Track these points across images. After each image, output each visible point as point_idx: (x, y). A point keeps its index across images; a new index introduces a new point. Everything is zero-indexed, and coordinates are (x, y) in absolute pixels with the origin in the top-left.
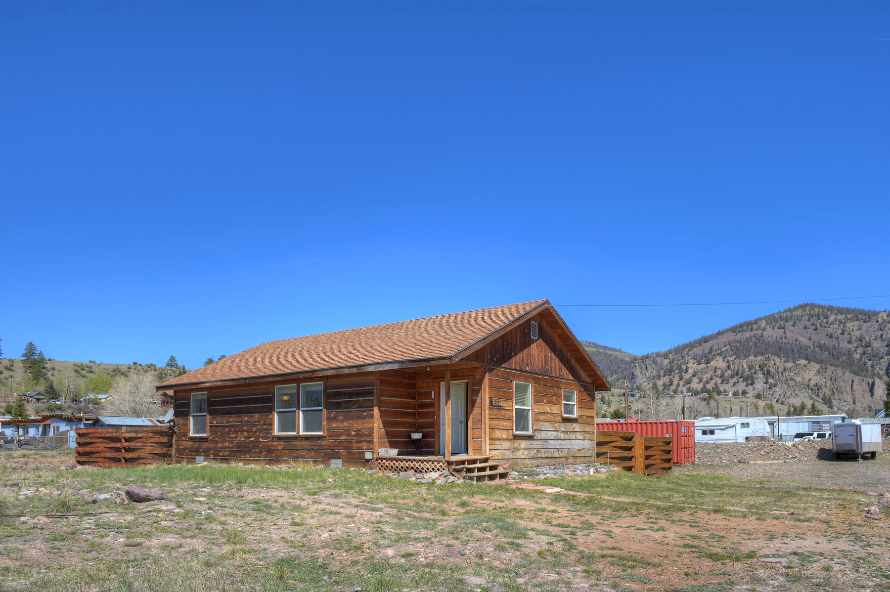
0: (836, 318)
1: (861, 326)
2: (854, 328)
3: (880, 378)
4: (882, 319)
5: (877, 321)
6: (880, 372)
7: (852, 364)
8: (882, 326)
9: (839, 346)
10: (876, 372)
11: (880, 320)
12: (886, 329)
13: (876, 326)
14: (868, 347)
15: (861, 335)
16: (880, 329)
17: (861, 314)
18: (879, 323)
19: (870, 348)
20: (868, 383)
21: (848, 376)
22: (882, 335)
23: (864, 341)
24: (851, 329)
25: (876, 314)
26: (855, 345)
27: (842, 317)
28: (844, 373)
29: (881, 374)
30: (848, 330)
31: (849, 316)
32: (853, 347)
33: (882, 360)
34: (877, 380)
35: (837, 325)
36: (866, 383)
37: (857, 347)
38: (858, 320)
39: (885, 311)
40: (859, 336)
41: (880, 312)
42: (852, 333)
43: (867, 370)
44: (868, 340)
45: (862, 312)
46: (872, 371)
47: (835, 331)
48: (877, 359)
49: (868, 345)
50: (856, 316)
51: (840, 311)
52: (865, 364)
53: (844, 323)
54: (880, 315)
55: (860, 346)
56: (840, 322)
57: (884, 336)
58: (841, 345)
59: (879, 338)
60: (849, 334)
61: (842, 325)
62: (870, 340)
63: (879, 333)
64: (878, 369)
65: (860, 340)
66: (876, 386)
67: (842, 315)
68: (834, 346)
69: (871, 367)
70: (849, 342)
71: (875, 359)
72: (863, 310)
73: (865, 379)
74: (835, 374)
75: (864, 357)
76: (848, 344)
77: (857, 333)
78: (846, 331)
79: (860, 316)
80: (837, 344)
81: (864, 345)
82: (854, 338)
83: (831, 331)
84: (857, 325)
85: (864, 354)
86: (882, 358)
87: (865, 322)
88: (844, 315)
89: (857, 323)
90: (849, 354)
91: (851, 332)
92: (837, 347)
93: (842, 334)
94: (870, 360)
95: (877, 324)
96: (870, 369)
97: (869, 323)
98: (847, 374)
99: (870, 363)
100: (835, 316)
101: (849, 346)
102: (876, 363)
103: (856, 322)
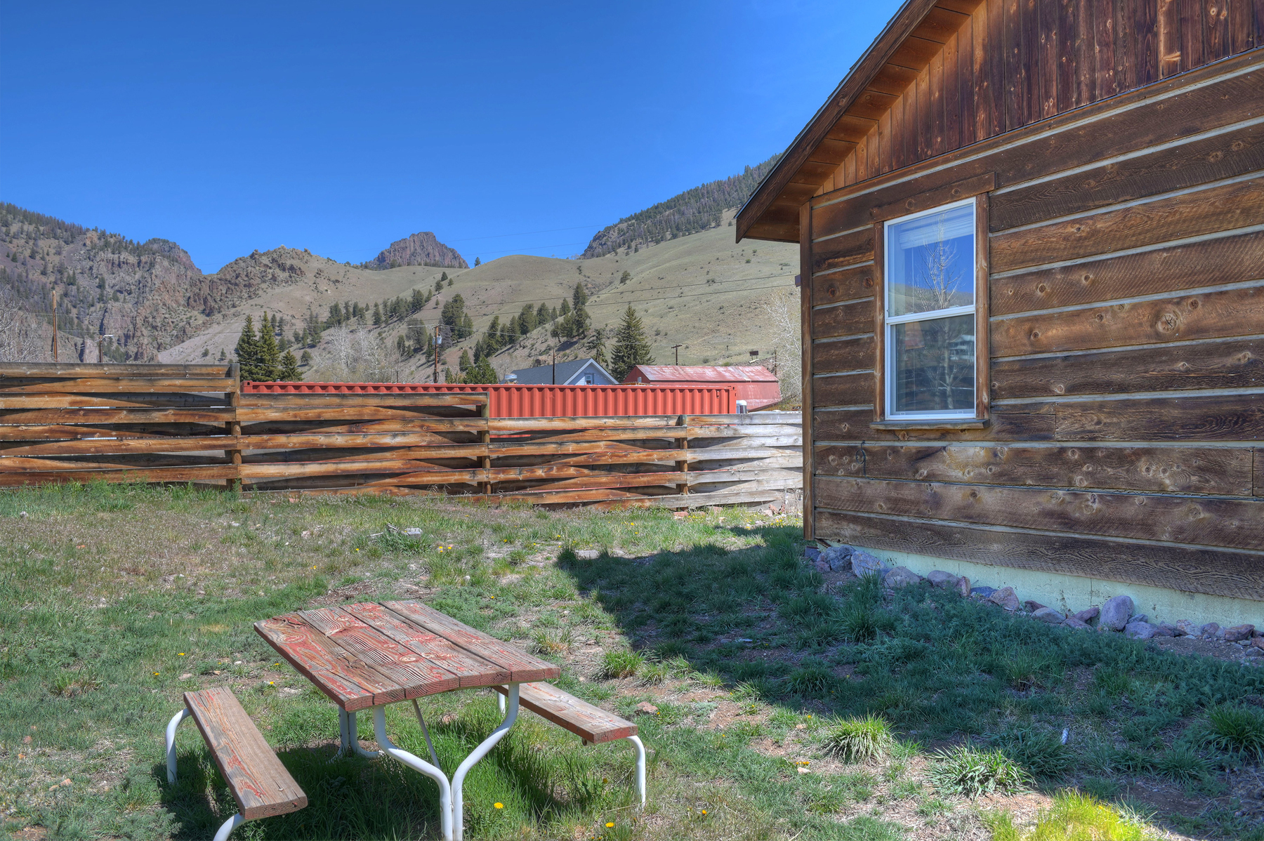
0: (22, 228)
1: (60, 248)
2: (50, 250)
3: (92, 337)
4: (91, 242)
5: (85, 245)
6: (91, 327)
7: (49, 310)
8: (92, 254)
9: (27, 277)
10: (84, 327)
11: (88, 242)
12: (98, 259)
13: (82, 252)
14: (72, 284)
15: (62, 265)
16: (89, 258)
17: (60, 229)
18: (88, 248)
19: (74, 288)
20: (76, 345)
21: (47, 330)
22: (91, 268)
23: (66, 275)
24: (45, 252)
25: (82, 232)
26: (52, 279)
27: (31, 228)
28: (40, 324)
29: (92, 331)
30: (41, 251)
31: (41, 228)
32: (49, 281)
33: (92, 309)
34: (89, 342)
35: (23, 241)
36: (73, 343)
37: (55, 283)
38: (55, 237)
39: (96, 230)
40: (58, 265)
41: (88, 230)
42: (47, 258)
43: (71, 322)
44: (71, 273)
45: (61, 225)
46: (79, 325)
47: (20, 250)
48: (85, 306)
49: (71, 282)
50: (53, 230)
51: (28, 217)
52: (68, 312)
53: (35, 239)
54: (89, 235)
55: (59, 282)
56: (29, 237)
57: (94, 271)
58: (30, 276)
59: (87, 272)
60: (43, 259)
61: (31, 242)
62: (74, 273)
63: (88, 264)
64: (86, 322)
65: (60, 272)
66: (87, 351)
67: (30, 224)
68: (20, 276)
69: (77, 318)
70: (44, 273)
71: (81, 305)
72: (64, 223)
73: (70, 336)
74: (26, 324)
75: (66, 300)
76: (41, 276)
77: (54, 260)
78: (37, 252)
79: (59, 231)
80: (24, 274)
81: (65, 280)
82: (50, 269)
83: (14, 250)
84: (55, 245)
85: (66, 295)
86: (93, 306)
87: (67, 243)
88: (34, 225)
89: (54, 242)
90: (45, 295)
91: (46, 256)
92: (24, 279)
93: (32, 257)
94: (75, 307)
95: (83, 248)
96: (76, 321)
97: (72, 245)
98: (45, 325)
99: (74, 311)
100: (21, 224)
101: (44, 279)
102: (84, 312)
103: (52, 240)
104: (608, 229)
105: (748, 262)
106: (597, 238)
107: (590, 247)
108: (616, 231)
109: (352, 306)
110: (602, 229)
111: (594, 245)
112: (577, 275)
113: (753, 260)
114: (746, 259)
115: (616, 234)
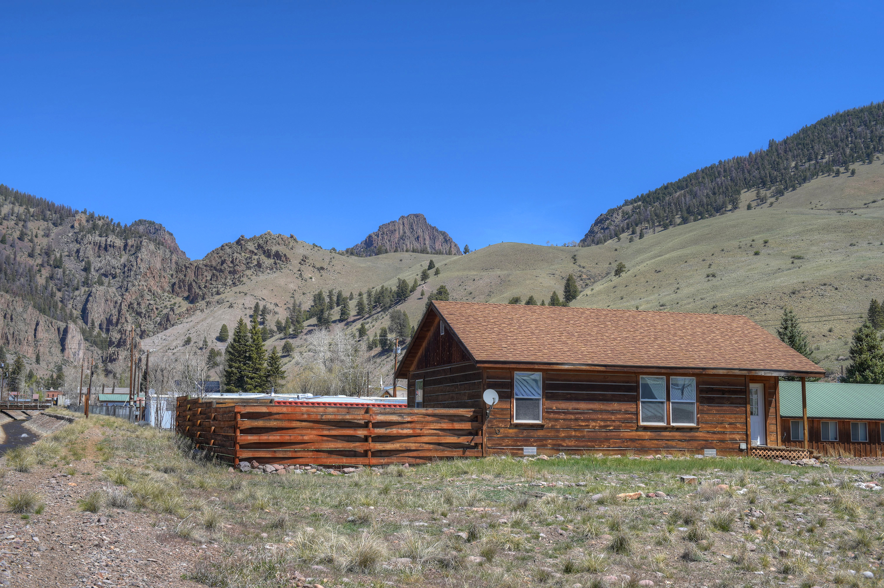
0: (13, 210)
1: (49, 230)
2: (39, 232)
3: (75, 322)
4: (80, 224)
5: (72, 227)
6: (74, 311)
7: (34, 293)
8: (80, 236)
9: (15, 259)
10: (68, 311)
11: (76, 225)
12: (86, 242)
13: (70, 235)
14: (58, 267)
15: (49, 247)
16: (76, 241)
17: (49, 210)
18: (76, 231)
19: (61, 270)
20: (58, 329)
21: (32, 314)
22: (78, 251)
23: (53, 257)
24: (34, 234)
25: (71, 214)
26: (39, 261)
27: (22, 210)
28: (25, 308)
29: (75, 316)
30: (30, 233)
31: (32, 210)
32: (36, 264)
33: (77, 293)
34: (71, 326)
35: (13, 222)
36: (56, 328)
37: (42, 265)
38: (45, 219)
39: (85, 212)
40: (46, 247)
41: (77, 212)
42: (36, 240)
43: (55, 306)
44: (58, 255)
45: (50, 207)
46: (62, 309)
47: (10, 232)
48: (70, 289)
49: (58, 265)
50: (42, 212)
51: (19, 198)
52: (53, 295)
53: (25, 221)
54: (77, 217)
55: (45, 265)
56: (19, 218)
57: (81, 254)
58: (18, 259)
59: (74, 255)
60: (31, 241)
61: (21, 224)
62: (61, 256)
63: (74, 247)
64: (70, 306)
65: (47, 254)
66: (69, 336)
67: (21, 205)
68: (8, 258)
69: (61, 301)
70: (31, 255)
71: (66, 288)
72: (53, 205)
73: (54, 321)
74: (11, 308)
75: (51, 284)
76: (29, 258)
77: (42, 242)
78: (26, 234)
79: (49, 213)
80: (12, 256)
81: (52, 262)
82: (38, 251)
83: (4, 231)
84: (44, 227)
85: (51, 278)
86: (77, 289)
87: (55, 225)
88: (24, 207)
89: (43, 224)
90: (30, 275)
91: (34, 238)
92: (12, 261)
93: (21, 239)
94: (59, 290)
95: (71, 230)
96: (60, 304)
97: (60, 228)
98: (30, 309)
99: (59, 295)
100: (12, 205)
101: (31, 262)
102: (69, 296)
103: (42, 222)
104: (611, 212)
105: (756, 254)
106: (599, 221)
107: (591, 232)
108: (621, 214)
109: (336, 295)
110: (605, 212)
111: (596, 229)
112: (572, 264)
113: (763, 252)
114: (755, 250)
115: (620, 217)
